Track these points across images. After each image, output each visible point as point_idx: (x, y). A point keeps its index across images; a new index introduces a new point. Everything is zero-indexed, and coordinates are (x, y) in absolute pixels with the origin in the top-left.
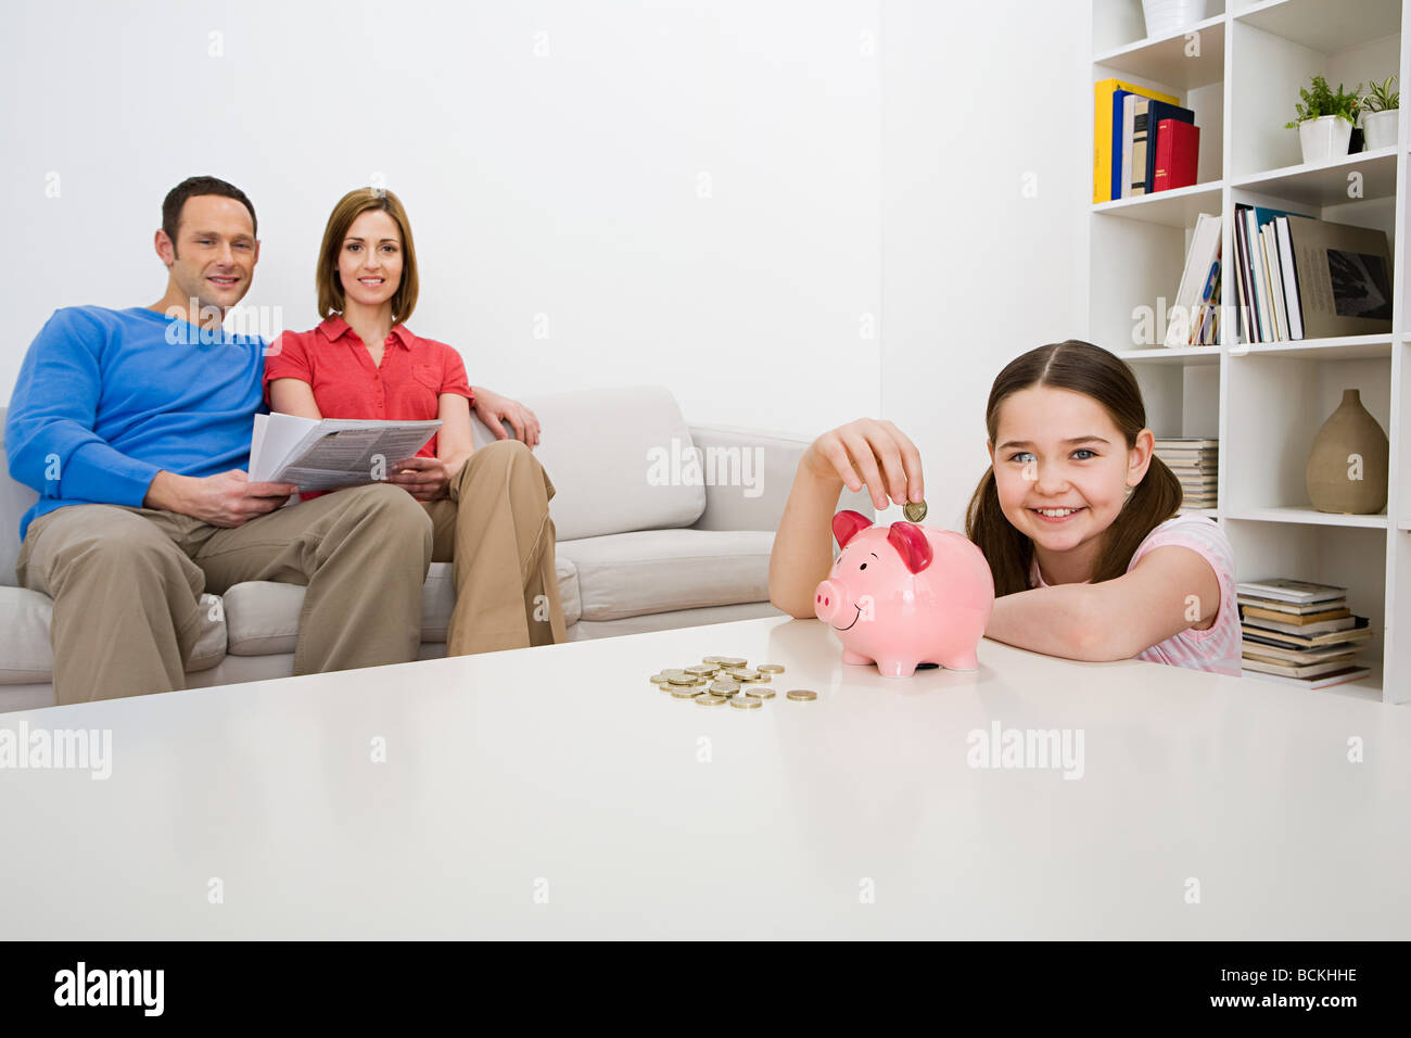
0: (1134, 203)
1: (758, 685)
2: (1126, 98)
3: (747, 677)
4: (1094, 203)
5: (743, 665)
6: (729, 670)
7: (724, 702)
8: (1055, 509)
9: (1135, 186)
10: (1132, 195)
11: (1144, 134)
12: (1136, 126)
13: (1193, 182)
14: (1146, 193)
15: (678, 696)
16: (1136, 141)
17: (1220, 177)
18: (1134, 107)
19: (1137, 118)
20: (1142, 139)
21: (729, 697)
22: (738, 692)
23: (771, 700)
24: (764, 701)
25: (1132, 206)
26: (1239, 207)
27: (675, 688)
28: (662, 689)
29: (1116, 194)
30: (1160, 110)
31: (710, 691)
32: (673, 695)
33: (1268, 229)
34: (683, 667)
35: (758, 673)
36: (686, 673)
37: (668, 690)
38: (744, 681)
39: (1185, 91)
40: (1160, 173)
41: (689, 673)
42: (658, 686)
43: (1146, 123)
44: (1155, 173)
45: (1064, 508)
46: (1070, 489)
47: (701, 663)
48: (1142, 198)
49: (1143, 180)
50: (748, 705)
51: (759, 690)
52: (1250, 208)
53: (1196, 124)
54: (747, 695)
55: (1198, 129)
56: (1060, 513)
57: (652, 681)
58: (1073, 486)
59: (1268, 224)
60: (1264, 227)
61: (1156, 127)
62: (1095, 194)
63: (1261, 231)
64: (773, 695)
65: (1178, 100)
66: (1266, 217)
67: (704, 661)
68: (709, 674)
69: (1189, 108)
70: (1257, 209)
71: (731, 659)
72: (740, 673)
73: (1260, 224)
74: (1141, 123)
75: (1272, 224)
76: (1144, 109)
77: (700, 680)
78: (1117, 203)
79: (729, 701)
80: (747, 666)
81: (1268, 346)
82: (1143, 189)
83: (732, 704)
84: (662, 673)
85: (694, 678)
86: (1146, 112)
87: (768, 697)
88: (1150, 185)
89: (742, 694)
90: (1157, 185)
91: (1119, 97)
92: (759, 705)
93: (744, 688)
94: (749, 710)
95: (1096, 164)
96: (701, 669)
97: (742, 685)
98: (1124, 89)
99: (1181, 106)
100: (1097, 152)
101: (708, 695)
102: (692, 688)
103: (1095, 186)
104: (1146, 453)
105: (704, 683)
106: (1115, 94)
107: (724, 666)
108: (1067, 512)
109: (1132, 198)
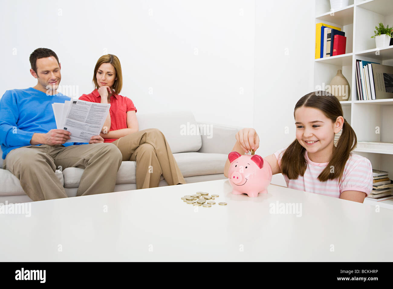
0: (327, 59)
1: (211, 200)
2: (325, 29)
3: (208, 198)
4: (315, 59)
5: (207, 195)
6: (203, 196)
7: (201, 205)
8: (310, 141)
9: (327, 54)
10: (326, 57)
11: (330, 39)
12: (327, 37)
13: (344, 53)
14: (330, 56)
15: (188, 203)
16: (327, 41)
17: (352, 52)
18: (327, 31)
19: (328, 34)
20: (330, 40)
21: (202, 204)
22: (205, 202)
23: (214, 205)
24: (212, 205)
25: (326, 60)
26: (357, 61)
27: (188, 201)
28: (184, 201)
29: (322, 56)
30: (335, 32)
31: (197, 202)
32: (187, 203)
33: (366, 67)
34: (191, 195)
35: (211, 197)
36: (191, 197)
37: (185, 201)
38: (207, 199)
39: (343, 26)
40: (335, 50)
41: (192, 197)
42: (183, 200)
43: (330, 36)
44: (333, 50)
45: (312, 141)
46: (313, 136)
47: (196, 194)
48: (329, 57)
49: (329, 52)
50: (207, 206)
51: (211, 202)
52: (361, 61)
53: (345, 36)
54: (208, 203)
55: (346, 37)
56: (311, 142)
57: (182, 199)
58: (314, 135)
59: (366, 66)
60: (364, 66)
61: (334, 37)
62: (316, 56)
63: (364, 68)
64: (215, 204)
65: (340, 29)
66: (365, 64)
67: (197, 193)
68: (198, 197)
69: (344, 31)
70: (363, 61)
71: (204, 193)
72: (206, 197)
73: (363, 66)
74: (329, 36)
75: (367, 66)
76: (330, 32)
77: (195, 199)
78: (322, 59)
79: (202, 205)
80: (209, 195)
81: (365, 101)
82: (329, 55)
83: (203, 206)
84: (185, 197)
85: (193, 198)
86: (331, 32)
87: (213, 204)
88: (332, 54)
89: (206, 203)
90: (333, 54)
91: (323, 28)
92: (211, 206)
93: (207, 201)
94: (207, 208)
95: (316, 47)
96: (196, 195)
97: (207, 200)
98: (324, 26)
99: (341, 31)
100: (316, 44)
101: (197, 203)
102: (192, 201)
103: (316, 54)
104: (341, 123)
105: (196, 200)
106: (322, 27)
107: (202, 195)
108: (313, 142)
109: (326, 58)
